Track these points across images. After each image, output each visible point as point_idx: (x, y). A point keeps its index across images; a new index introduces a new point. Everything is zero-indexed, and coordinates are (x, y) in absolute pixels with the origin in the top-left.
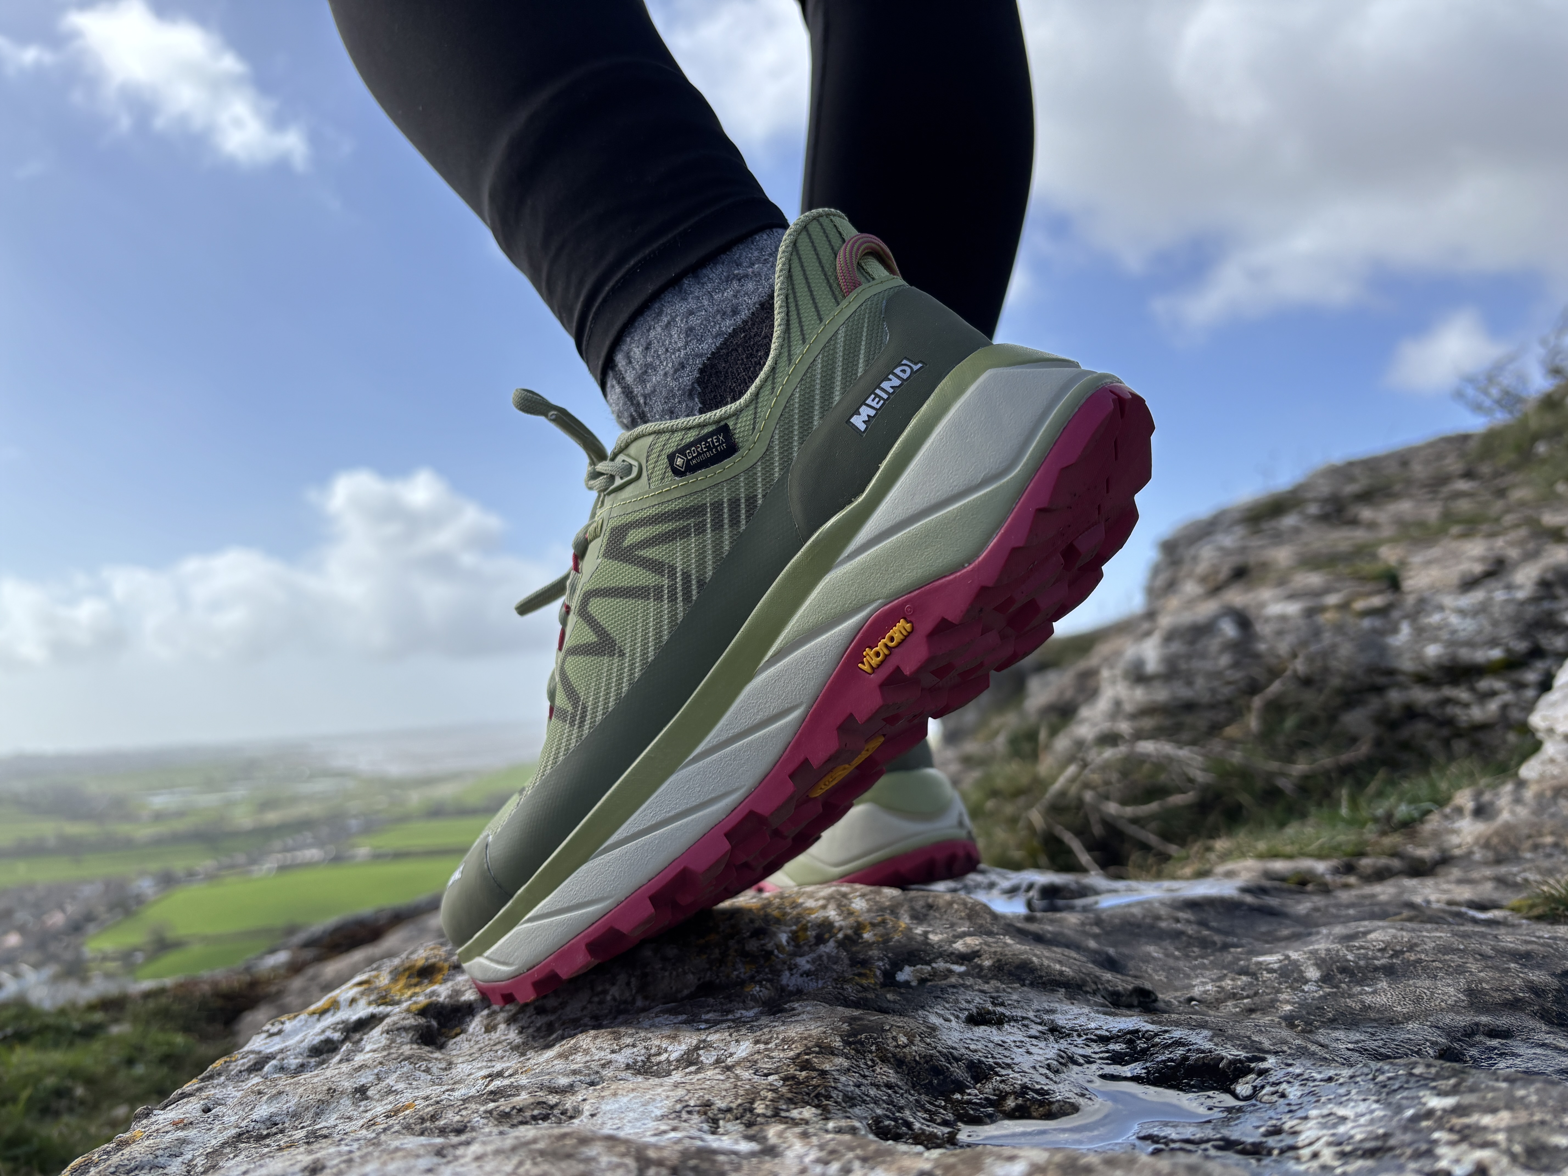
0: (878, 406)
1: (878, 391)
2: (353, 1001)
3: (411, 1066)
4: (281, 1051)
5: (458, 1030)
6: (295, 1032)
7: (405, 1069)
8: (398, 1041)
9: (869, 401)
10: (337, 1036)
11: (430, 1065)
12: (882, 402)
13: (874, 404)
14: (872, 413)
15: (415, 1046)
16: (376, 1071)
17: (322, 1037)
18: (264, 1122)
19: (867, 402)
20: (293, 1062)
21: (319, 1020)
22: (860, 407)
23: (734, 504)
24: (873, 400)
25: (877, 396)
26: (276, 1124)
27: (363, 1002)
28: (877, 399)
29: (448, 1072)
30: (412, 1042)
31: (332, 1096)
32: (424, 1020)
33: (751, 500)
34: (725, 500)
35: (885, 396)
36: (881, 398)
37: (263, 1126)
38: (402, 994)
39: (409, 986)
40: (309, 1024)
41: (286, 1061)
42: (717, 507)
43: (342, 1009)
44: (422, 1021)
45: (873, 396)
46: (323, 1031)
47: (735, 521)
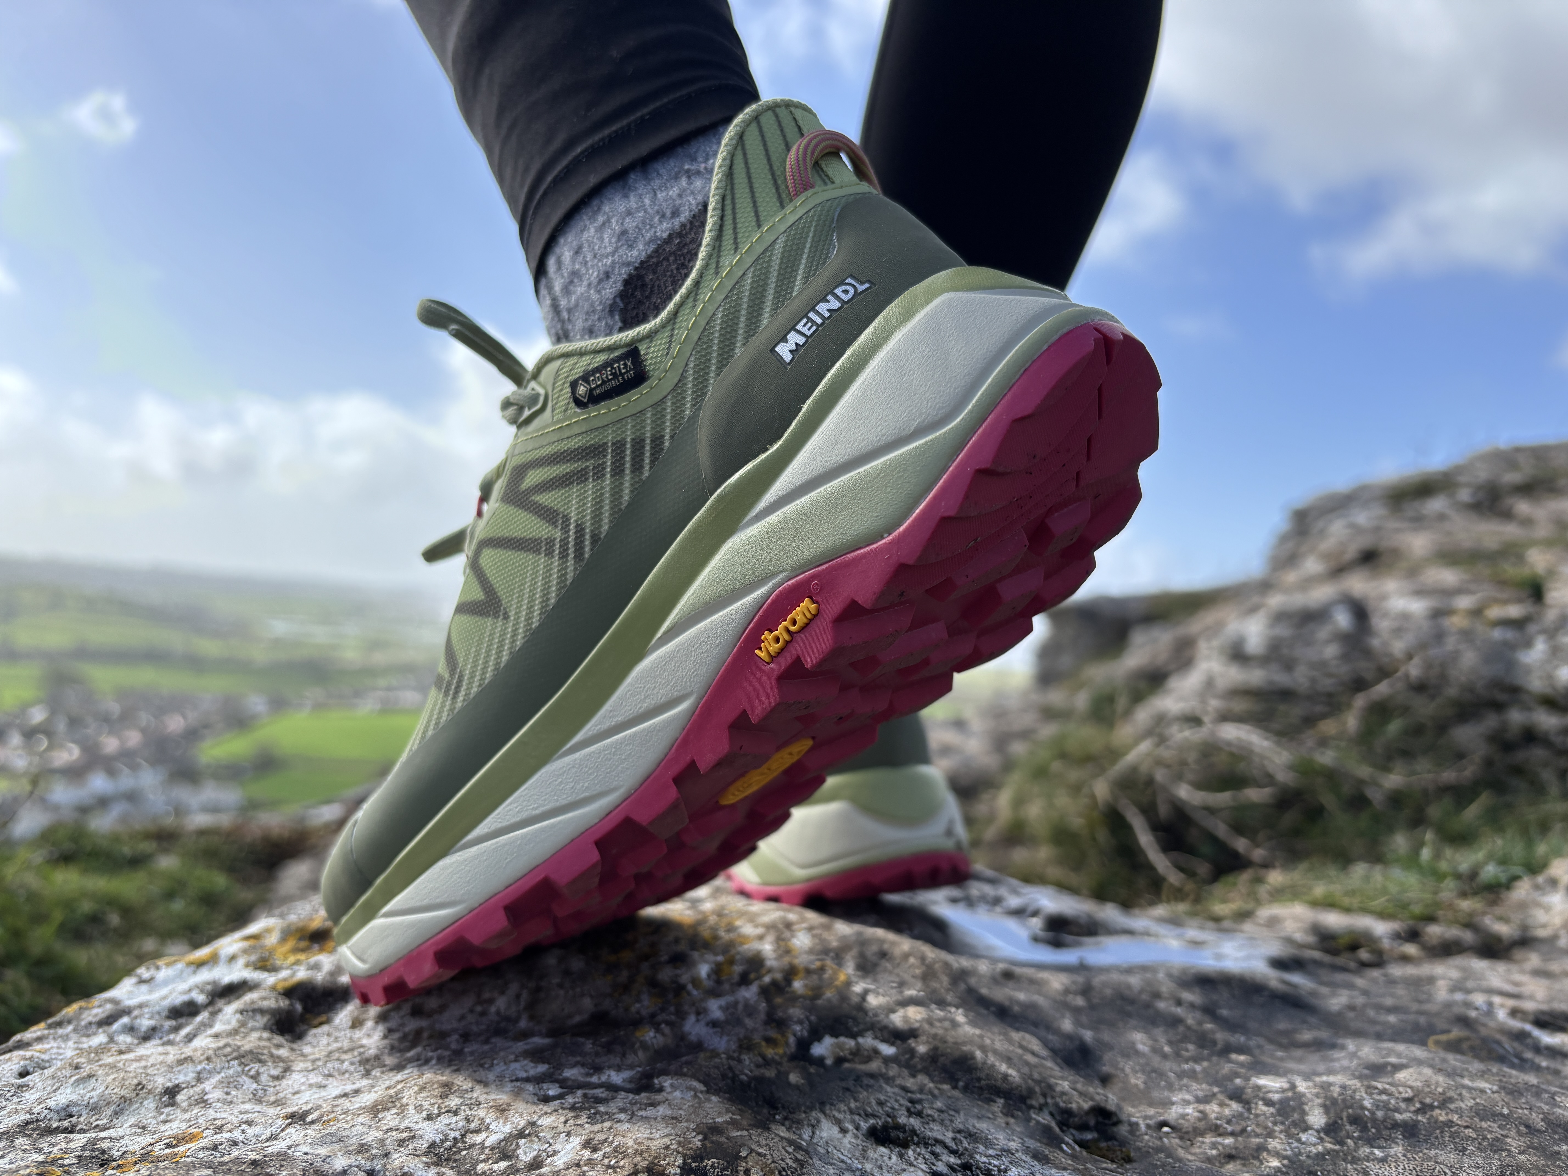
0: (809, 333)
1: (812, 315)
2: (232, 958)
3: (239, 1069)
4: (141, 1006)
5: (323, 1018)
6: (166, 982)
7: (231, 1072)
8: (250, 1025)
9: (799, 327)
10: (201, 998)
11: (262, 1070)
12: (814, 328)
13: (805, 330)
14: (801, 340)
15: (266, 1035)
16: (199, 1068)
17: (186, 998)
18: (58, 1112)
19: (797, 327)
20: (145, 1023)
21: (195, 972)
22: (789, 332)
23: (638, 444)
24: (805, 325)
25: (810, 320)
26: (71, 1116)
27: (241, 962)
28: (809, 324)
29: (277, 1083)
30: (265, 1028)
31: (137, 1095)
32: (287, 1002)
33: (657, 441)
34: (628, 440)
35: (819, 321)
36: (813, 322)
37: (56, 1117)
38: (286, 958)
39: (296, 950)
40: (185, 974)
41: (138, 1021)
42: (619, 446)
43: (221, 964)
44: (284, 1003)
45: (805, 320)
46: (190, 990)
47: (637, 467)
